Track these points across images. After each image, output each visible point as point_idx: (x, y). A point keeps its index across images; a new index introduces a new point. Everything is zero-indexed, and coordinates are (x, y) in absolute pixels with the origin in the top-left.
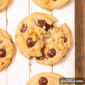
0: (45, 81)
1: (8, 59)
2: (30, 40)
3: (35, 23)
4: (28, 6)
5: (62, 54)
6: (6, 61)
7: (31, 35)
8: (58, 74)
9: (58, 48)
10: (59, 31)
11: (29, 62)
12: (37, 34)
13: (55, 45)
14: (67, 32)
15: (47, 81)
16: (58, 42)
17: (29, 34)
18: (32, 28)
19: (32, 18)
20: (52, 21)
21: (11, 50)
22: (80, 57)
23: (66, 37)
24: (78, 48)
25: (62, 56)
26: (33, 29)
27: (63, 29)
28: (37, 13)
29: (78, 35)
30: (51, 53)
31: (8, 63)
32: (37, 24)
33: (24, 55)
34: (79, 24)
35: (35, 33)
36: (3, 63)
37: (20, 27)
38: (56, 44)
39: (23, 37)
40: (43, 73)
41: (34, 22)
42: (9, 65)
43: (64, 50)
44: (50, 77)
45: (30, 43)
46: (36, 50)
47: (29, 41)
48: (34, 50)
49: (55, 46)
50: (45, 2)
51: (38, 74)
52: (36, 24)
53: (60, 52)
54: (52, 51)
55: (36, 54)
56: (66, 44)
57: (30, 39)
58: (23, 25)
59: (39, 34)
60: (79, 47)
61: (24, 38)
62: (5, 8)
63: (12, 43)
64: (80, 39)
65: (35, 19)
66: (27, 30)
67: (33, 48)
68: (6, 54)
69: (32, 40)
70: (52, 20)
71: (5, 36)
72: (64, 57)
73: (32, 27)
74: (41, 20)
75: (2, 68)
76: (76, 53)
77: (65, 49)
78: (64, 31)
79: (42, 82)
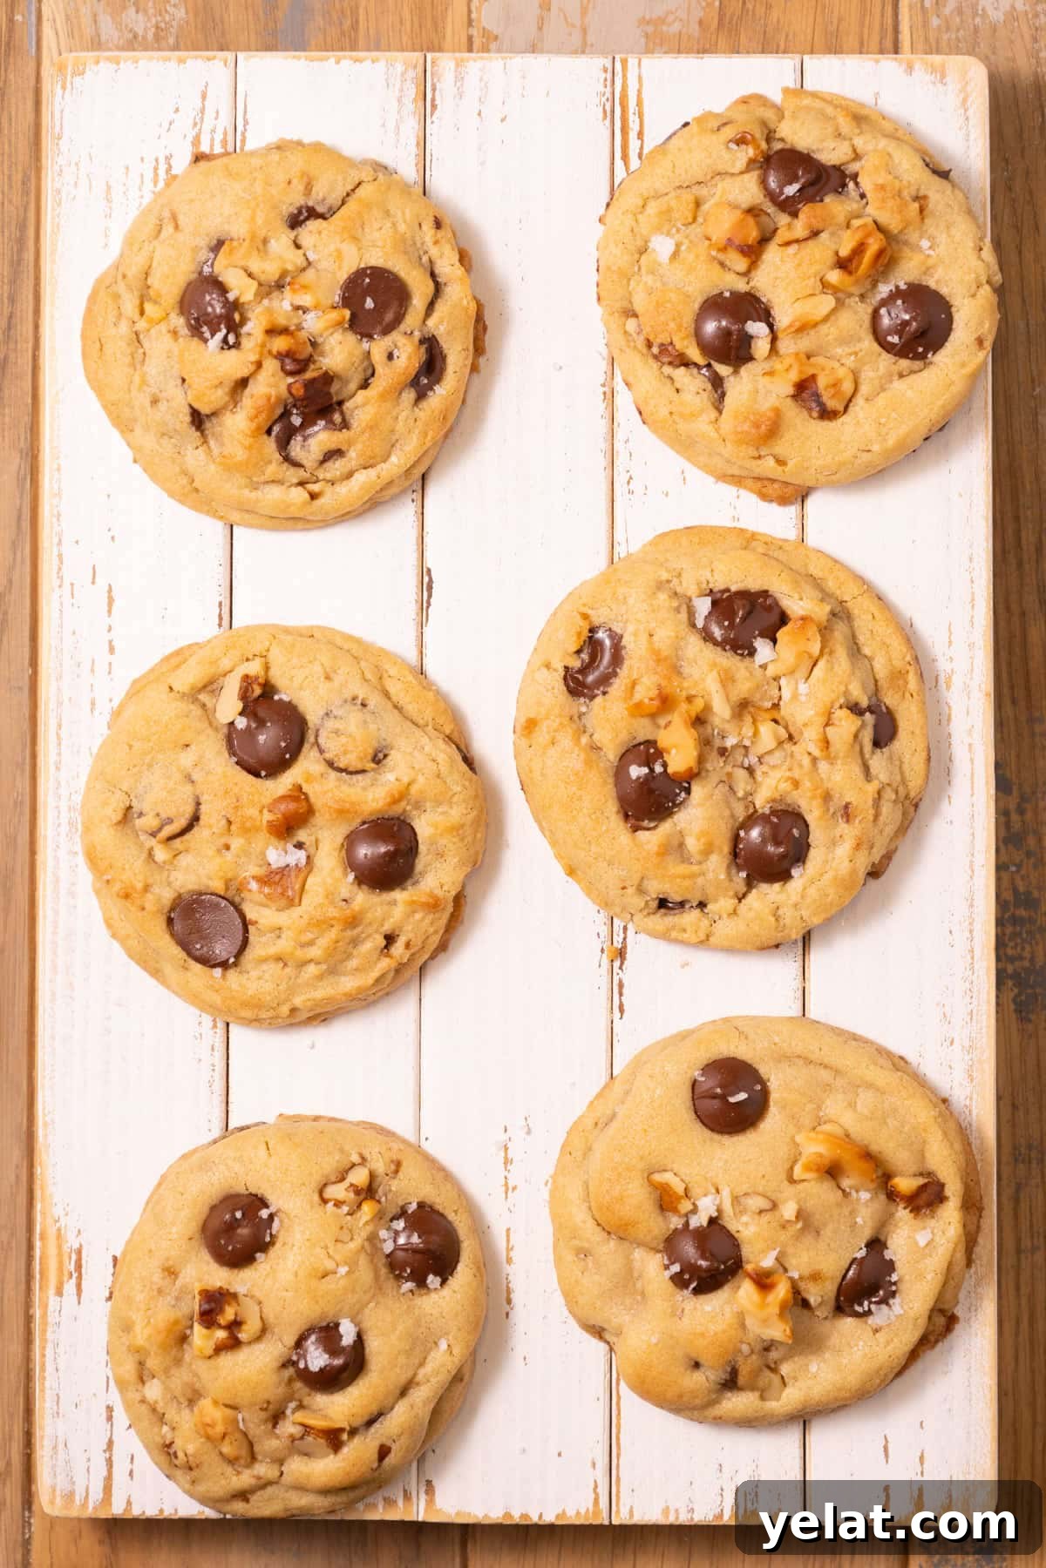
0: (742, 1096)
1: (434, 905)
2: (648, 762)
3: (684, 616)
4: (602, 462)
5: (858, 846)
6: (418, 916)
7: (653, 716)
8: (855, 1038)
9: (827, 797)
10: (831, 653)
11: (604, 930)
12: (708, 708)
13: (796, 774)
14: (898, 664)
15: (765, 1093)
16: (826, 743)
17: (637, 710)
18: (659, 658)
19: (665, 576)
20: (825, 595)
21: (456, 829)
22: (1036, 894)
23: (890, 699)
24: (1015, 817)
25: (863, 863)
26: (673, 666)
27: (861, 639)
28: (700, 536)
29: (1014, 702)
30: (771, 848)
31: (435, 941)
32: (700, 623)
33: (590, 889)
34: (1023, 614)
35: (689, 699)
36: (390, 939)
37: (564, 654)
38: (806, 761)
39: (584, 740)
40: (726, 1020)
41: (678, 610)
42: (442, 956)
43: (876, 816)
44: (784, 1058)
45: (646, 784)
46: (692, 844)
47: (636, 772)
48: (676, 848)
49: (796, 784)
50: (746, 427)
51: (684, 1036)
52: (693, 626)
53: (843, 827)
54: (775, 827)
55: (693, 876)
56: (891, 758)
57: (648, 752)
58: (586, 633)
59: (721, 710)
60: (1028, 806)
61: (595, 748)
62: (408, 472)
63: (464, 767)
64: (1033, 735)
65: (689, 586)
66: (624, 672)
67: (666, 827)
68: (420, 863)
69: (665, 765)
70: (831, 585)
71: (411, 708)
72: (874, 873)
73: (665, 654)
74: (734, 588)
75: (378, 981)
76: (1004, 858)
77: (886, 808)
78: (866, 651)
79: (723, 1097)
